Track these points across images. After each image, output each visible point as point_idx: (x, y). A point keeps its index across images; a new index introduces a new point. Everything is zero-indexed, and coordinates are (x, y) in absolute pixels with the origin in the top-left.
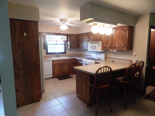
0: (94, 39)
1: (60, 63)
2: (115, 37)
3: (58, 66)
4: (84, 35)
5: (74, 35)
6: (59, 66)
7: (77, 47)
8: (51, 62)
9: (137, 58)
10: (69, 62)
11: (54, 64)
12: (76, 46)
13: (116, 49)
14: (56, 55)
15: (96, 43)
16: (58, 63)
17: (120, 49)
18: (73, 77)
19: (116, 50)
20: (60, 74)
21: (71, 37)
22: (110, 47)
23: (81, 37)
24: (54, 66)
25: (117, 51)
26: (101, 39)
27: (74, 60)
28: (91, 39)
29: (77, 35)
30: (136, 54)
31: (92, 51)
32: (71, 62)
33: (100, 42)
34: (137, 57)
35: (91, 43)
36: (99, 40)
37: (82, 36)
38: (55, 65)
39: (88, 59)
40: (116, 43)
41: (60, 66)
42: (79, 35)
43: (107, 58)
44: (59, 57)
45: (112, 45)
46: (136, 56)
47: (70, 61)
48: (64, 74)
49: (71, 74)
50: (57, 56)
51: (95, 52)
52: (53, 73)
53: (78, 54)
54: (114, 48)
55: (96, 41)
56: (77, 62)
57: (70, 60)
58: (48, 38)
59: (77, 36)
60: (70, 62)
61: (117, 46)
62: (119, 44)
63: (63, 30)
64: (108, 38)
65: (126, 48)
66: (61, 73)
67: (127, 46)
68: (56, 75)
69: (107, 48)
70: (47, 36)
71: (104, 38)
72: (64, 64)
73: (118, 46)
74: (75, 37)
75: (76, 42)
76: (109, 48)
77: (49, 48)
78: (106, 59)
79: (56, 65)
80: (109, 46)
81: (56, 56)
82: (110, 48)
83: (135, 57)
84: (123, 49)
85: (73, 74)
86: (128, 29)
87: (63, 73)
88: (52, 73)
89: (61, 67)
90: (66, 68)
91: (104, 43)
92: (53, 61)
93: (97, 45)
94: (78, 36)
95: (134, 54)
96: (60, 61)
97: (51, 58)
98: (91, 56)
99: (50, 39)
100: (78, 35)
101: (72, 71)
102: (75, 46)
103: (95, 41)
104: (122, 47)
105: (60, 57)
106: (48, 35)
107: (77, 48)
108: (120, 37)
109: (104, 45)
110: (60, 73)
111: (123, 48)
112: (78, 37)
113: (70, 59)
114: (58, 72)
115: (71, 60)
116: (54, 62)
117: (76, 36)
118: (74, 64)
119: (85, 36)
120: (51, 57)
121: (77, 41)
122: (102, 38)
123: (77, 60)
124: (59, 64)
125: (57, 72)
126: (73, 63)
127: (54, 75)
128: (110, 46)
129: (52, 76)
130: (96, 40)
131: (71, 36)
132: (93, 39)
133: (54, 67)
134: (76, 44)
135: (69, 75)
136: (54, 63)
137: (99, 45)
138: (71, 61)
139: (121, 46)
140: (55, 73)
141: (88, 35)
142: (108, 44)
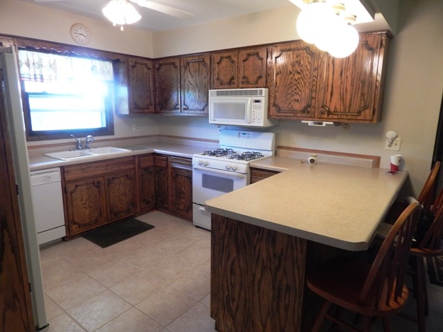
0: (233, 78)
1: (97, 176)
2: (328, 70)
3: (88, 189)
4: (188, 63)
5: (145, 62)
6: (92, 186)
7: (158, 108)
8: (57, 175)
9: (397, 148)
10: (131, 166)
11: (69, 182)
12: (153, 103)
13: (331, 116)
14: (74, 140)
15: (246, 93)
16: (87, 175)
17: (349, 117)
18: (152, 227)
19: (327, 120)
20: (96, 220)
21: (133, 67)
22: (303, 111)
23: (173, 68)
24: (71, 187)
25: (332, 123)
26: (263, 80)
27: (151, 157)
28: (222, 78)
29: (153, 60)
30: (396, 137)
31: (219, 125)
32: (139, 167)
33: (264, 89)
34: (398, 146)
35: (218, 94)
36: (257, 82)
37: (178, 64)
38: (76, 186)
39: (213, 154)
40: (332, 94)
41: (98, 187)
42: (165, 61)
43: (281, 150)
44: (86, 148)
45: (313, 101)
46: (394, 143)
47: (137, 162)
48: (115, 215)
49: (139, 210)
50: (77, 144)
51: (228, 127)
52: (69, 221)
53: (157, 133)
54: (322, 113)
55: (245, 85)
56: (164, 165)
57: (137, 159)
58: (28, 65)
59: (157, 66)
60: (134, 169)
61: (335, 108)
62: (342, 99)
63: (118, 27)
64: (297, 76)
65: (373, 114)
66: (100, 214)
67: (376, 107)
68: (79, 227)
69: (292, 115)
70: (24, 55)
71: (278, 76)
72: (113, 179)
73: (338, 108)
74: (146, 70)
75: (152, 89)
76: (299, 115)
77: (37, 111)
78: (276, 154)
79: (78, 183)
80: (298, 107)
81: (74, 146)
82: (305, 115)
83: (390, 146)
84: (358, 118)
85: (147, 212)
86: (384, 42)
87: (111, 212)
88: (61, 220)
89: (99, 192)
90: (120, 193)
91: (278, 95)
92: (64, 169)
93: (249, 100)
94: (161, 65)
95: (390, 134)
96: (94, 165)
97: (52, 155)
98: (218, 142)
99: (38, 72)
100: (161, 62)
101: (144, 200)
102: (150, 104)
103: (238, 87)
104: (355, 108)
105: (92, 149)
106: (30, 53)
107: (156, 112)
108: (349, 74)
109: (278, 102)
110: (96, 215)
111: (359, 113)
112: (158, 69)
113: (134, 156)
114: (87, 212)
115: (139, 160)
116: (68, 172)
117: (150, 64)
118: (151, 173)
119: (191, 65)
120: (51, 149)
121: (154, 84)
122: (268, 75)
123: (163, 160)
124: (91, 181)
125: (84, 212)
126: (146, 169)
127: (74, 227)
128: (304, 104)
129: (62, 232)
130: (243, 83)
131: (131, 64)
132: (229, 77)
133: (69, 195)
134: (152, 98)
135: (135, 216)
136: (68, 177)
137: (258, 101)
138: (139, 164)
139: (350, 105)
140: (76, 220)
141: (208, 62)
142: (297, 97)
